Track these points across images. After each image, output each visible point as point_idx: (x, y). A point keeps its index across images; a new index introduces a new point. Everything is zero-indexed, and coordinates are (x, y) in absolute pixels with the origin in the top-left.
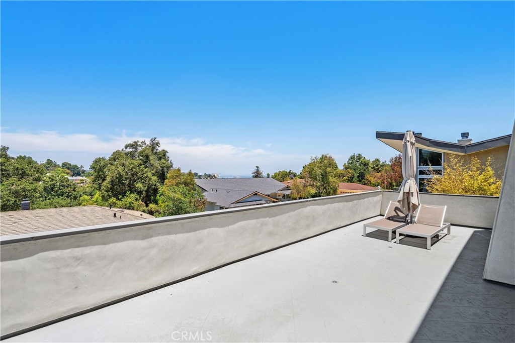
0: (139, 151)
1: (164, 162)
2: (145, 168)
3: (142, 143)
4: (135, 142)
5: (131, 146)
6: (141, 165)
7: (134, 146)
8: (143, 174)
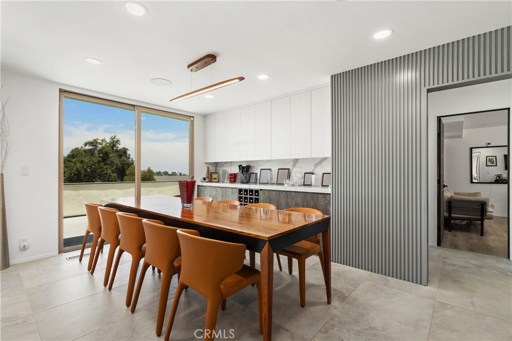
0: (98, 148)
1: (125, 159)
2: (105, 165)
3: (102, 141)
4: (95, 140)
5: (91, 143)
6: (101, 162)
7: (94, 143)
8: (102, 171)
